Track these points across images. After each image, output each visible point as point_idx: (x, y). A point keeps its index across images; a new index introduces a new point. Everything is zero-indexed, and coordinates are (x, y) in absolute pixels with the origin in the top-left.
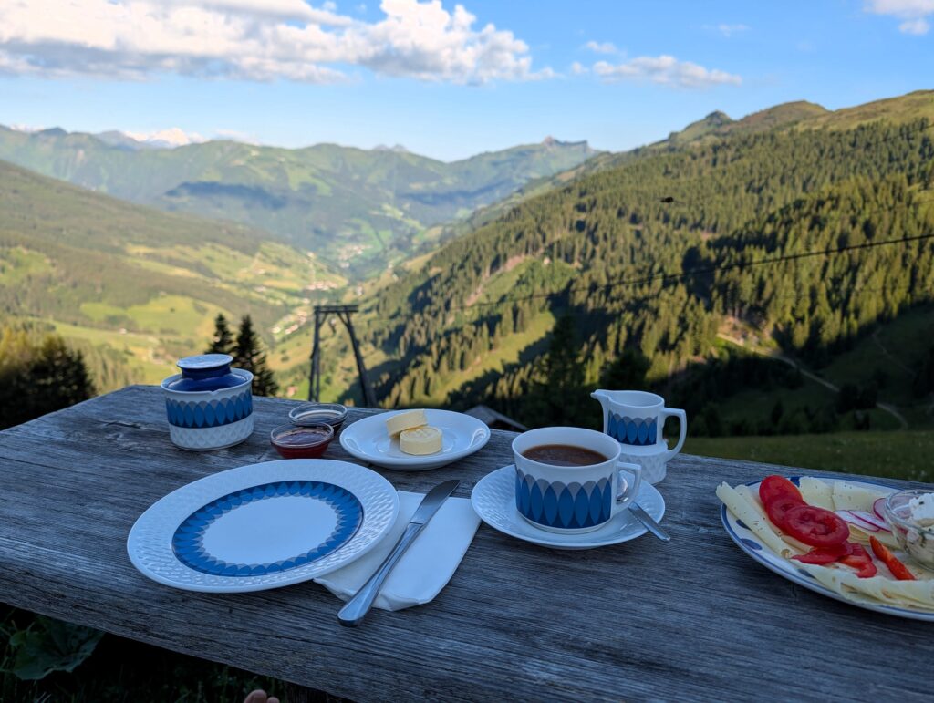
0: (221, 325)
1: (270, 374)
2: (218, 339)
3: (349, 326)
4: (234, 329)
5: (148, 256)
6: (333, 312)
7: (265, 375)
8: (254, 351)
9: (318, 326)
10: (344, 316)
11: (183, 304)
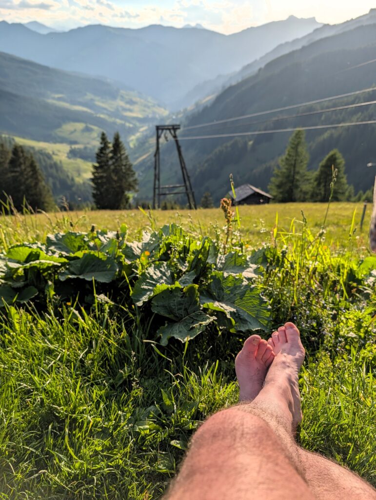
0: (103, 138)
1: (131, 166)
2: (102, 146)
3: (175, 137)
4: (111, 140)
5: (59, 99)
6: (166, 129)
7: (127, 167)
8: (122, 152)
9: (158, 137)
10: (172, 132)
11: (80, 126)
